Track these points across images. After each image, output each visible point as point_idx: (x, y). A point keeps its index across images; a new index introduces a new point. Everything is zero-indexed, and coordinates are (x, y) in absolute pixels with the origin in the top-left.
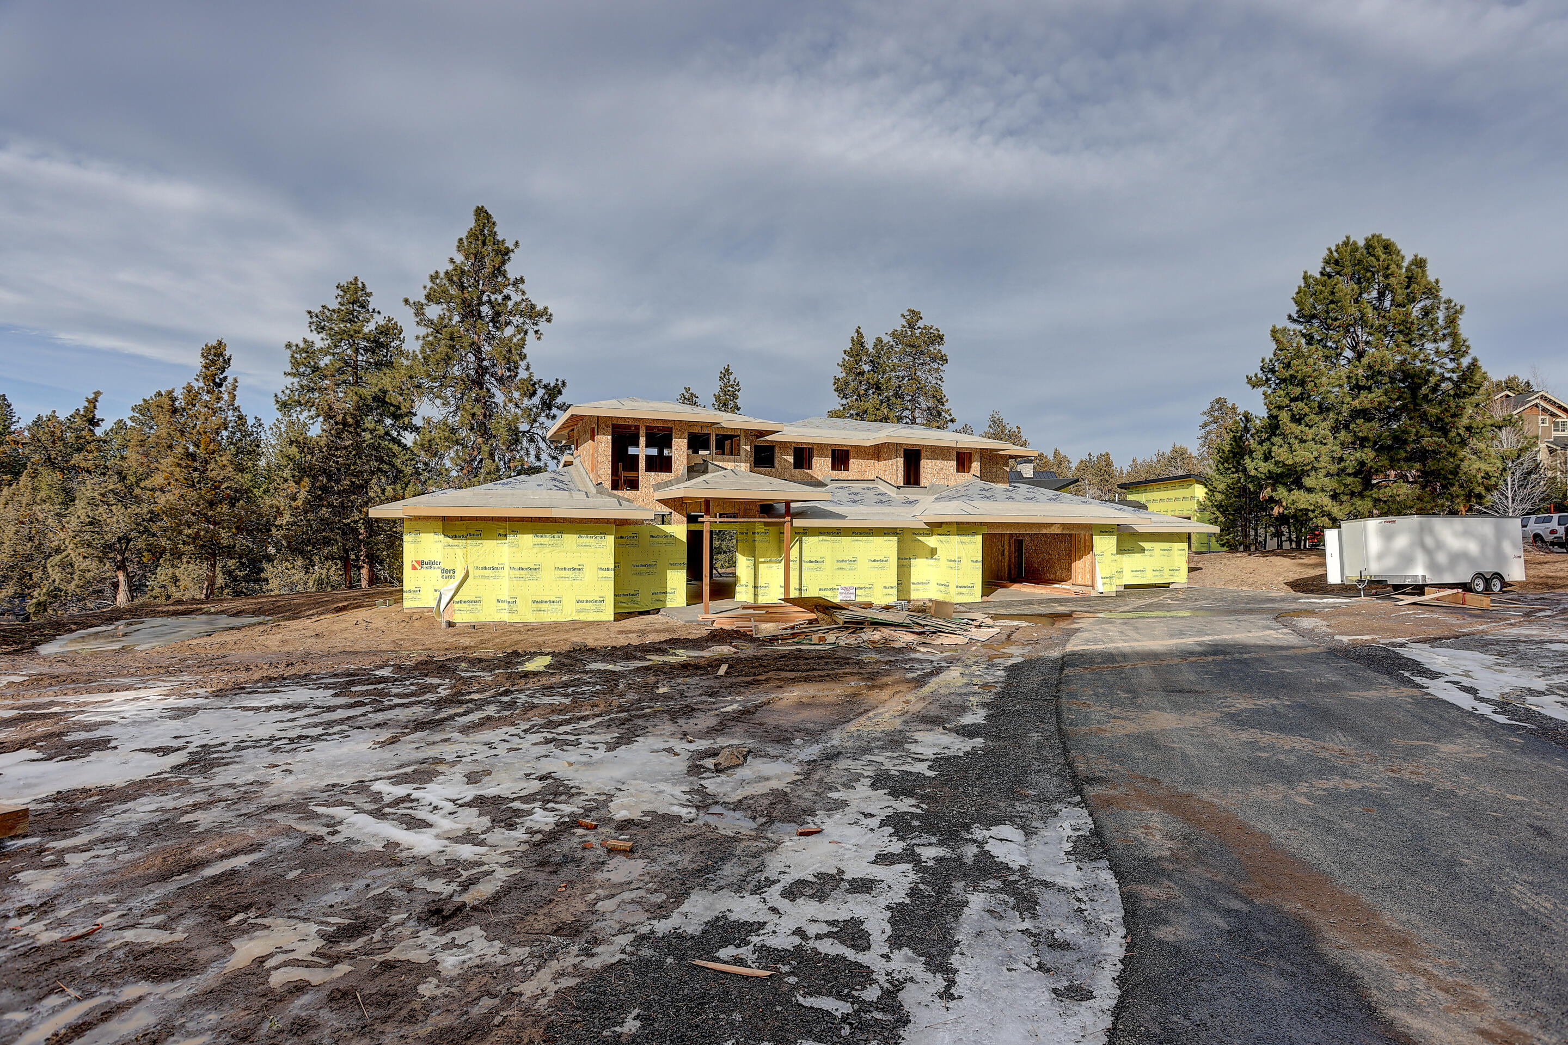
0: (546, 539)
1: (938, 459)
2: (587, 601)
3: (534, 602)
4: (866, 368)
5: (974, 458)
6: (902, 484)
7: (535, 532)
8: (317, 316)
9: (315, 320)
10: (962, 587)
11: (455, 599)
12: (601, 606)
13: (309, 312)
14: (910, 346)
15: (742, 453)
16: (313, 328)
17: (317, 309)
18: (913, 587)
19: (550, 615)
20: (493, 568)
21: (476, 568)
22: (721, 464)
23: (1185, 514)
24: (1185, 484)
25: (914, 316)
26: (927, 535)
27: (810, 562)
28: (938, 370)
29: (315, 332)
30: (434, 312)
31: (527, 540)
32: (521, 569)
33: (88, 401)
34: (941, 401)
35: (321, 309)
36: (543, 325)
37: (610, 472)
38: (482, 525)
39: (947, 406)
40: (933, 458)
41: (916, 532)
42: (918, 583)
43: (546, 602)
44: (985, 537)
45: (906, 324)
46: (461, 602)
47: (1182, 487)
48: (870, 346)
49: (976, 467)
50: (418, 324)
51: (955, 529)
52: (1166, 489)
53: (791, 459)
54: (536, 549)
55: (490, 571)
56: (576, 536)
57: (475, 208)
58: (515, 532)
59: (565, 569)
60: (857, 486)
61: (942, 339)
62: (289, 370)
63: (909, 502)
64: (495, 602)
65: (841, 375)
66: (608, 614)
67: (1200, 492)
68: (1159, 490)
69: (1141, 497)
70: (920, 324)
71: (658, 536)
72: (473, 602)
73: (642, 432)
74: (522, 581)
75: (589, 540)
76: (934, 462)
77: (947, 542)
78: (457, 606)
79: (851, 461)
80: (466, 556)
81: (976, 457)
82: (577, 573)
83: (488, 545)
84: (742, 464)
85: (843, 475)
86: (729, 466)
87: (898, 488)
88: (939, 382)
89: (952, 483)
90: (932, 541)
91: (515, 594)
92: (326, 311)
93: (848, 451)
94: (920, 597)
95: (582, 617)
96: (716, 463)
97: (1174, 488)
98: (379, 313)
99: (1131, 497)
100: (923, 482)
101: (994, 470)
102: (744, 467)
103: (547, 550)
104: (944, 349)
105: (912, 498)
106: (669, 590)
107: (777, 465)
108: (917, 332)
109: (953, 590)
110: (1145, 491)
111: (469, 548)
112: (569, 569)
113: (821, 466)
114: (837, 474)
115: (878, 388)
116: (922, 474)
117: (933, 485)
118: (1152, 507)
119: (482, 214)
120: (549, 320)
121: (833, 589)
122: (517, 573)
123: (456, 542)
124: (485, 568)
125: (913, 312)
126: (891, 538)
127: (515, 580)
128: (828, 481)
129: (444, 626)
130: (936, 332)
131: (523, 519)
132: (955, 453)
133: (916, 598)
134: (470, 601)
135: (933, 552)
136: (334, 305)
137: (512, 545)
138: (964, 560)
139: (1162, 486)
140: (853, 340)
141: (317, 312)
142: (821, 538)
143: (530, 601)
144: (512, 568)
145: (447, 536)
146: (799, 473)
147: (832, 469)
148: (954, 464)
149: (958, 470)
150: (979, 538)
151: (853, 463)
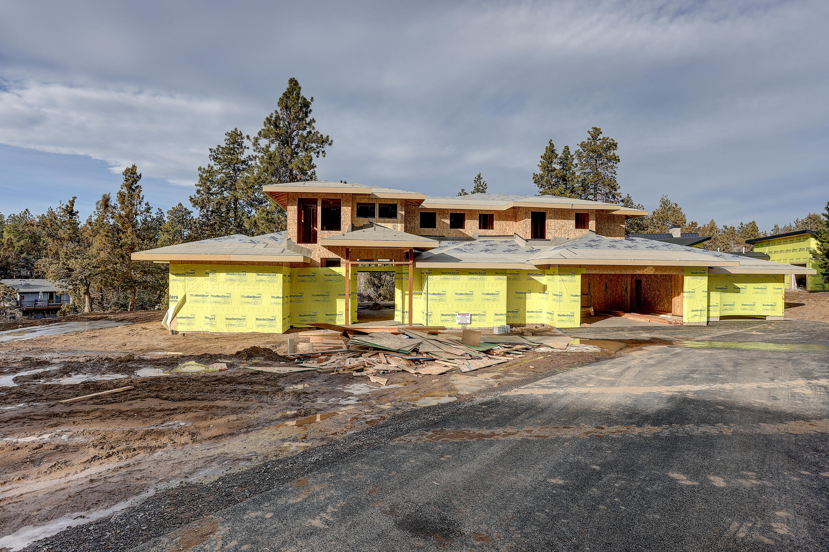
0: (235, 276)
1: (559, 219)
2: (264, 320)
3: (227, 319)
4: (558, 167)
5: (590, 218)
6: (530, 238)
7: (227, 271)
8: (215, 152)
9: (213, 154)
10: (563, 315)
11: (178, 315)
12: (273, 323)
13: (210, 149)
14: (592, 151)
15: (399, 216)
16: (212, 158)
17: (215, 148)
18: (528, 314)
19: (238, 328)
20: (203, 296)
21: (192, 295)
22: (383, 225)
23: (802, 261)
24: (802, 238)
25: (597, 132)
26: (541, 275)
27: (434, 294)
28: (612, 166)
29: (213, 161)
30: (263, 142)
31: (222, 276)
32: (218, 296)
33: (70, 202)
34: (614, 188)
35: (217, 147)
36: (327, 148)
37: (296, 231)
38: (195, 266)
39: (618, 191)
40: (556, 218)
41: (530, 273)
42: (532, 312)
43: (235, 319)
44: (583, 276)
45: (591, 137)
46: (182, 318)
47: (799, 241)
48: (560, 152)
49: (592, 224)
50: (254, 151)
51: (557, 270)
52: (786, 243)
53: (448, 222)
54: (228, 283)
55: (200, 298)
56: (255, 274)
57: (289, 79)
58: (214, 271)
59: (248, 297)
60: (497, 240)
61: (616, 146)
62: (197, 183)
63: (532, 251)
64: (204, 318)
65: (539, 171)
66: (278, 328)
67: (813, 243)
68: (780, 243)
69: (765, 250)
70: (601, 136)
71: (330, 275)
72: (189, 318)
73: (319, 203)
74: (218, 305)
75: (265, 277)
76: (556, 221)
77: (553, 280)
78: (179, 320)
79: (495, 222)
80: (184, 288)
81: (592, 217)
82: (257, 300)
83: (199, 280)
84: (399, 225)
85: (489, 232)
86: (390, 226)
87: (527, 240)
88: (614, 175)
89: (572, 237)
90: (544, 280)
91: (214, 314)
92: (220, 148)
93: (492, 215)
94: (534, 322)
95: (260, 330)
96: (379, 224)
97: (792, 242)
98: (248, 148)
99: (756, 250)
100: (548, 236)
101: (612, 227)
102: (400, 227)
103: (236, 284)
104: (617, 153)
105: (536, 248)
106: (338, 313)
107: (437, 226)
108: (598, 143)
109: (556, 318)
110: (768, 245)
111: (187, 282)
112: (251, 297)
113: (471, 226)
114: (483, 232)
115: (564, 180)
116: (547, 231)
117: (555, 238)
118: (773, 256)
119: (294, 83)
120: (330, 144)
121: (453, 315)
122: (216, 299)
123: (179, 278)
124: (197, 295)
125: (596, 129)
126: (501, 277)
127: (214, 304)
128: (476, 237)
129: (170, 333)
130: (611, 141)
131: (219, 263)
132: (574, 214)
133: (530, 322)
134: (187, 318)
135: (544, 289)
136: (224, 145)
137: (212, 280)
138: (565, 295)
139: (782, 241)
140: (547, 149)
141: (215, 149)
142: (443, 276)
143: (224, 319)
144: (212, 296)
145: (172, 274)
146: (454, 232)
147: (480, 228)
148: (573, 222)
149: (577, 227)
150: (578, 278)
151: (497, 224)
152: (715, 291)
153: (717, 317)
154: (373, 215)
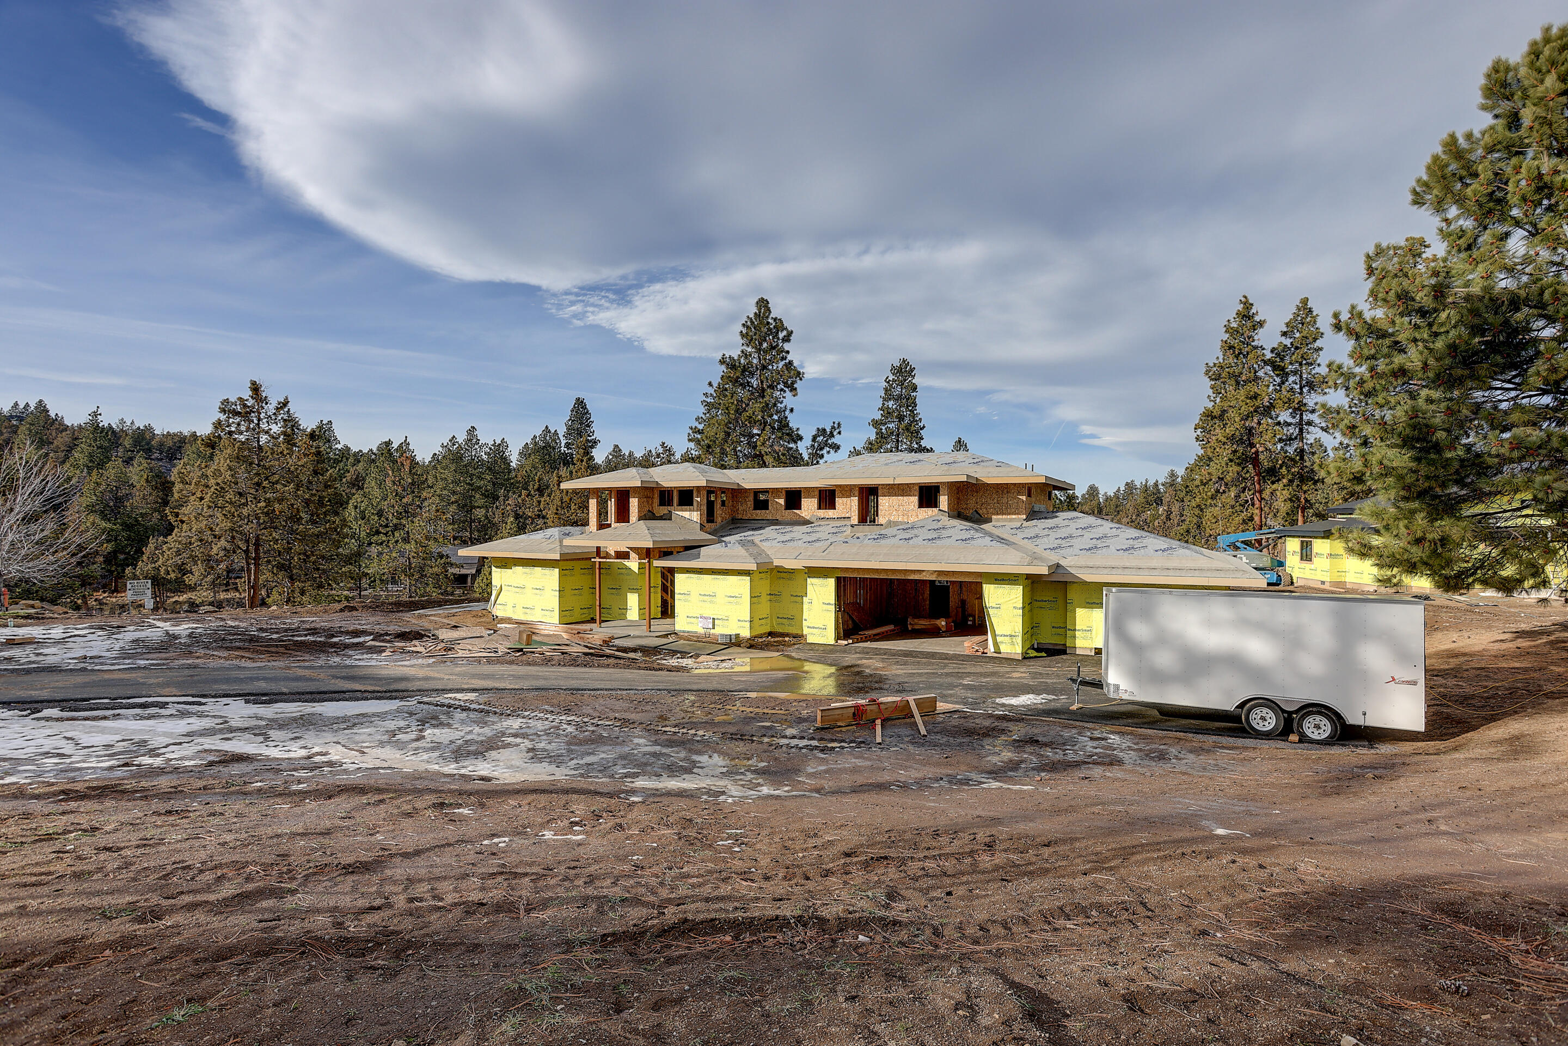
1: (897, 496)
3: (524, 608)
5: (941, 493)
6: (856, 523)
7: (523, 565)
10: (814, 627)
15: (695, 504)
19: (530, 616)
27: (680, 594)
32: (518, 587)
40: (893, 496)
43: (528, 608)
44: (839, 581)
46: (501, 604)
49: (944, 500)
53: (782, 501)
54: (524, 577)
71: (621, 569)
72: (505, 604)
75: (547, 571)
76: (895, 499)
79: (837, 500)
80: (501, 578)
81: (944, 492)
84: (695, 513)
85: (830, 513)
86: (686, 514)
87: (852, 526)
89: (915, 519)
93: (835, 491)
95: (544, 620)
96: (678, 513)
100: (882, 519)
101: (1004, 500)
102: (696, 515)
106: (628, 607)
107: (770, 508)
111: (502, 573)
113: (809, 507)
114: (822, 513)
116: (881, 512)
117: (891, 522)
122: (517, 590)
123: (498, 570)
126: (744, 578)
127: (516, 594)
128: (814, 520)
132: (917, 489)
138: (815, 602)
143: (521, 608)
144: (514, 586)
145: (496, 567)
146: (789, 514)
147: (820, 508)
148: (915, 499)
149: (921, 505)
150: (831, 582)
151: (839, 501)
152: (1085, 607)
153: (1091, 649)
154: (670, 503)
